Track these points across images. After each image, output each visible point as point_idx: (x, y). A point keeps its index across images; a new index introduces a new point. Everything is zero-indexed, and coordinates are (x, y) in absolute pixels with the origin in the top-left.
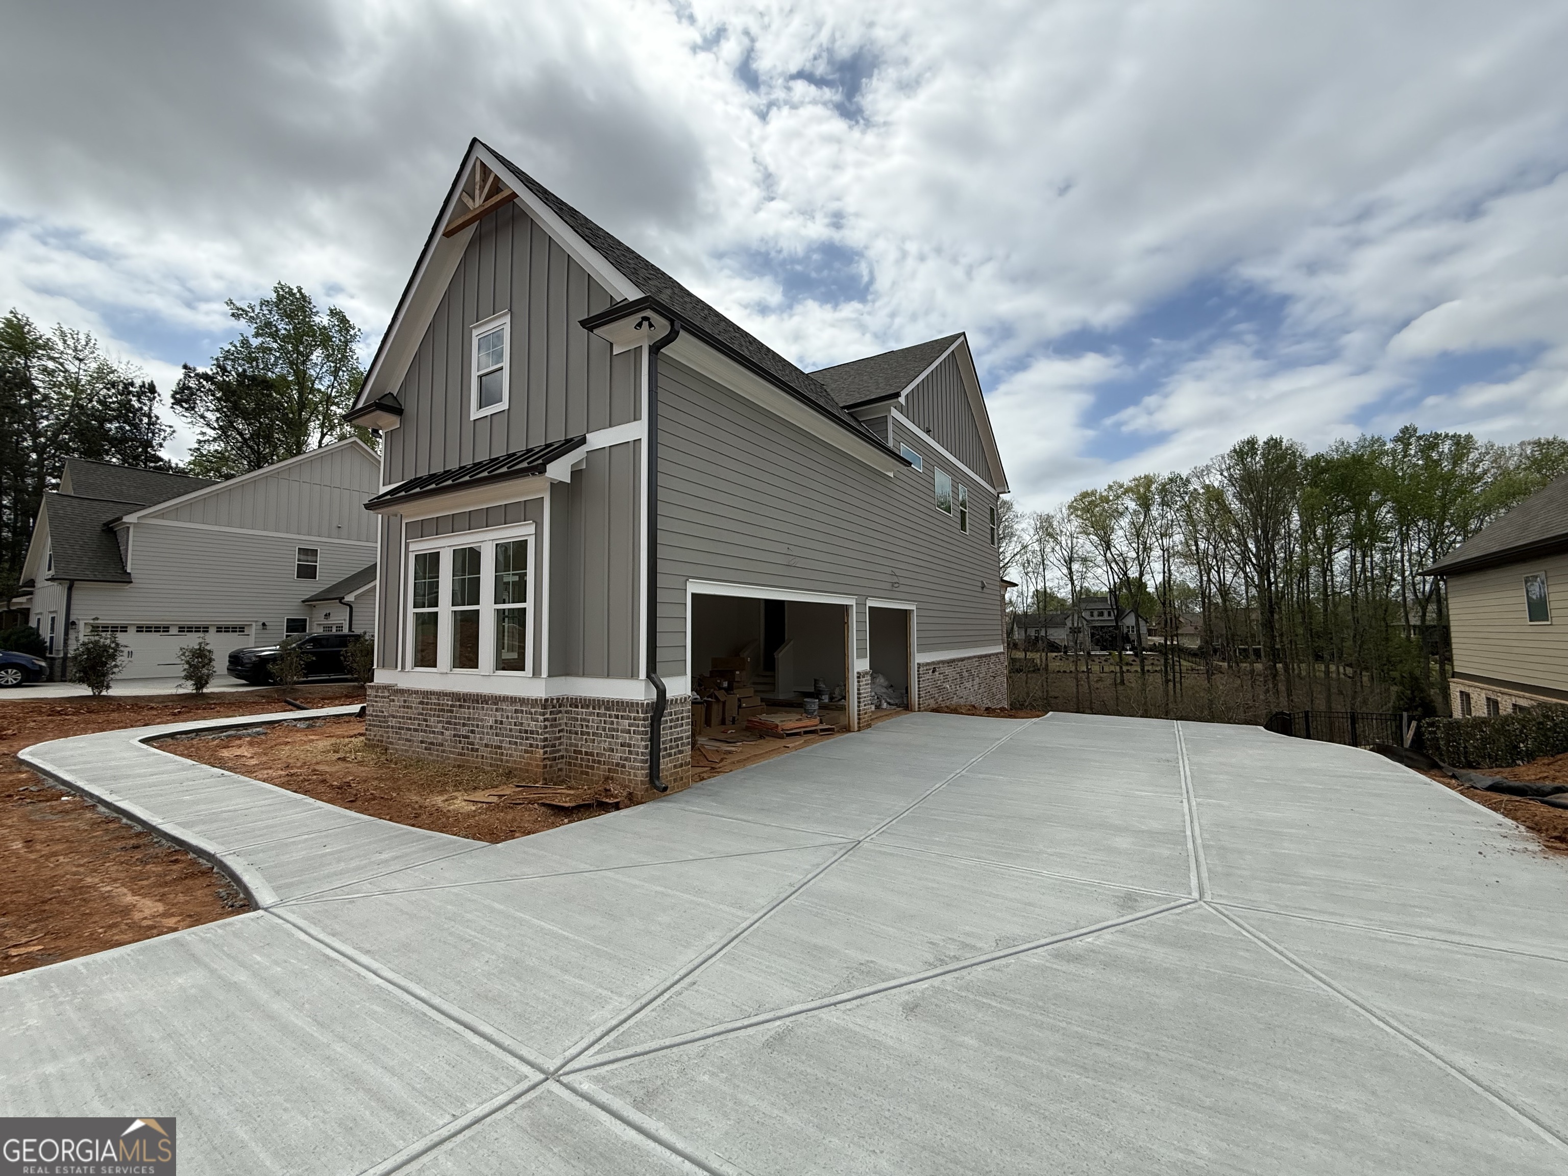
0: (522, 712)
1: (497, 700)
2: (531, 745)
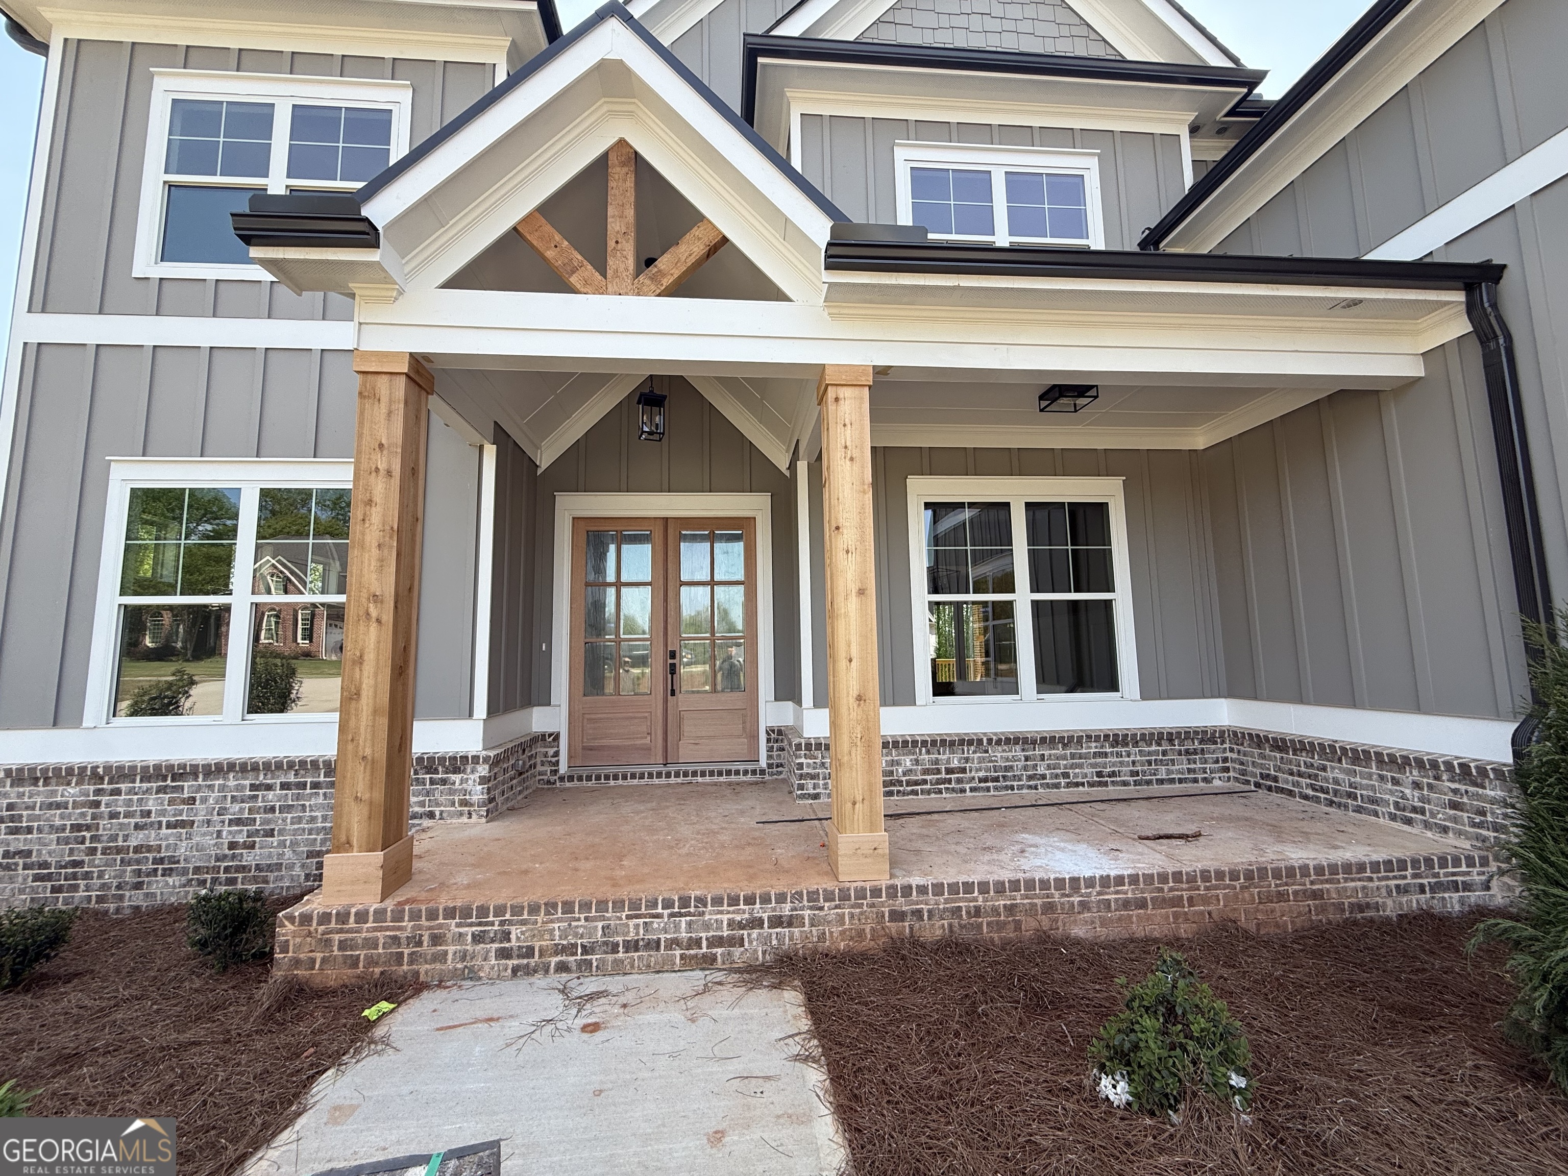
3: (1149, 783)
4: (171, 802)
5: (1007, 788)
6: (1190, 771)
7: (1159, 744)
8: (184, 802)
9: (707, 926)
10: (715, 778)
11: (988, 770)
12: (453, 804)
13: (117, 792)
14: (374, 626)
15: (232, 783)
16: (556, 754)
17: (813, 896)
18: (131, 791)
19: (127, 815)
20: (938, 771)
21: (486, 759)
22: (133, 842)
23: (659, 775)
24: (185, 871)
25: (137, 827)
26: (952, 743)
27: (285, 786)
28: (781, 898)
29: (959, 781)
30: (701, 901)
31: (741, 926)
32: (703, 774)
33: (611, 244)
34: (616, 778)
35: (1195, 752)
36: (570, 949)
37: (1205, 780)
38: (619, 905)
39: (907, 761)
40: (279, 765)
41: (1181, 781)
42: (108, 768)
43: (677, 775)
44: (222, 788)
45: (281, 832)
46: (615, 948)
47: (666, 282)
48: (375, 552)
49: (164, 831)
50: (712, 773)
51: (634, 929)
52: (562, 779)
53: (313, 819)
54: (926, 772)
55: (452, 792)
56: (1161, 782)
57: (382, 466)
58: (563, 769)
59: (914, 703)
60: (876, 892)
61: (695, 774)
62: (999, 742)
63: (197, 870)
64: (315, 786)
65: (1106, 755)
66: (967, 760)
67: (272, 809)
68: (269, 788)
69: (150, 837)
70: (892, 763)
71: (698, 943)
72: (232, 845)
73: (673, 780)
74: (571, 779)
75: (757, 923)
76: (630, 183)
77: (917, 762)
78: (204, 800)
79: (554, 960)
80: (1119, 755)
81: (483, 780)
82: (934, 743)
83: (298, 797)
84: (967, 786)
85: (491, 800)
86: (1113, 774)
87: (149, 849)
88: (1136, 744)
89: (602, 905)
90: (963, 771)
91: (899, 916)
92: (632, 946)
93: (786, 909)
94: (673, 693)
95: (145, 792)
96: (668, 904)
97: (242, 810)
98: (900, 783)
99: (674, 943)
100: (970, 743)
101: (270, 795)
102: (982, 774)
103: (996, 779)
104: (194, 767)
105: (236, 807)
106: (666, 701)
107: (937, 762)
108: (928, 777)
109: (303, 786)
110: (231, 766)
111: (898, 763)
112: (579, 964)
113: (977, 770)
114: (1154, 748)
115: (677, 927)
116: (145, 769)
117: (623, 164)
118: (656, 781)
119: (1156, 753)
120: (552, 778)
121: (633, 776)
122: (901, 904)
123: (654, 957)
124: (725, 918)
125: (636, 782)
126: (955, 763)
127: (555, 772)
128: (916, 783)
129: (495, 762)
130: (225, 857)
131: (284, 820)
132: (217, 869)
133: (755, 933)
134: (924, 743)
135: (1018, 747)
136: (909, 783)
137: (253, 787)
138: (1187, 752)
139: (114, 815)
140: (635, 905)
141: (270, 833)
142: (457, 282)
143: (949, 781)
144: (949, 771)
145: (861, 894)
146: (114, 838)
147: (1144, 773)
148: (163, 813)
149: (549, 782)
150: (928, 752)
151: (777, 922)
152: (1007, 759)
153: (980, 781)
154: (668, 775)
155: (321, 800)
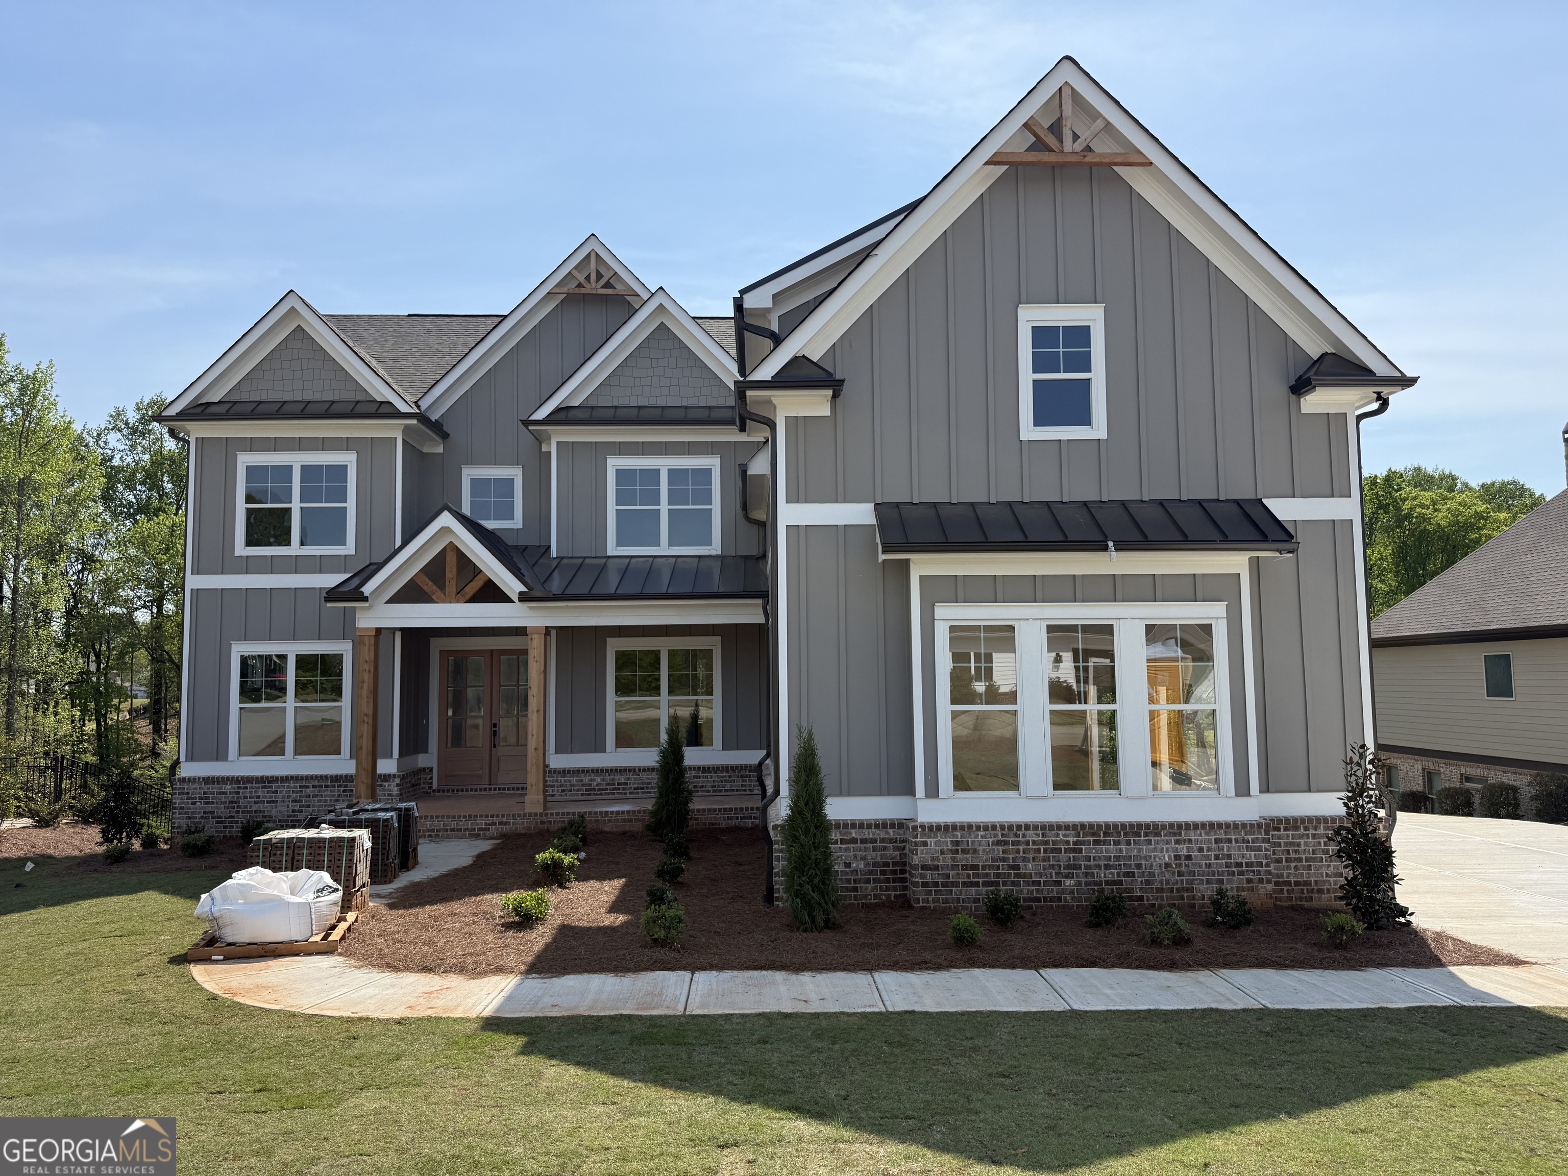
0: (1230, 841)
1: (1177, 829)
2: (1249, 881)
3: (720, 791)
4: (268, 792)
5: (648, 792)
6: (742, 786)
7: (727, 772)
8: (273, 792)
9: (477, 824)
10: (515, 792)
11: (639, 784)
12: (385, 795)
13: (246, 788)
14: (366, 725)
15: (292, 785)
16: (431, 778)
17: (514, 816)
18: (252, 788)
19: (251, 797)
20: (614, 784)
21: (399, 776)
22: (254, 809)
23: (485, 790)
24: (275, 821)
25: (255, 802)
26: (621, 771)
27: (314, 787)
28: (503, 816)
29: (624, 789)
30: (476, 816)
31: (489, 825)
32: (509, 789)
33: (447, 583)
34: (462, 791)
35: (746, 776)
36: (433, 830)
37: (750, 790)
38: (448, 817)
39: (599, 780)
40: (312, 777)
41: (737, 790)
42: (242, 778)
43: (495, 789)
44: (288, 787)
45: (313, 806)
46: (447, 831)
47: (468, 596)
48: (365, 699)
49: (266, 804)
50: (513, 789)
51: (453, 825)
52: (434, 791)
53: (326, 801)
54: (608, 784)
55: (384, 790)
56: (727, 791)
57: (367, 669)
58: (435, 786)
59: (605, 751)
60: (536, 814)
61: (504, 789)
62: (644, 770)
63: (280, 821)
64: (327, 786)
65: (699, 777)
66: (628, 779)
67: (309, 796)
68: (307, 787)
69: (260, 807)
70: (592, 780)
71: (474, 829)
72: (293, 811)
73: (492, 792)
74: (439, 791)
75: (495, 824)
76: (454, 558)
77: (603, 780)
78: (281, 792)
79: (427, 834)
80: (707, 777)
81: (398, 785)
82: (611, 770)
83: (319, 791)
84: (628, 792)
85: (401, 794)
86: (702, 787)
87: (260, 812)
88: (715, 772)
89: (443, 817)
90: (626, 784)
91: (542, 823)
92: (453, 830)
93: (504, 820)
94: (495, 746)
95: (258, 788)
96: (465, 817)
97: (297, 796)
98: (595, 790)
99: (466, 830)
100: (630, 770)
101: (308, 790)
102: (635, 786)
103: (643, 788)
104: (277, 778)
105: (294, 795)
106: (491, 750)
107: (613, 780)
108: (609, 787)
109: (321, 786)
110: (292, 777)
111: (594, 780)
112: (436, 835)
113: (633, 784)
114: (724, 774)
115: (468, 824)
116: (257, 778)
117: (452, 551)
118: (484, 793)
119: (726, 777)
120: (429, 791)
121: (472, 790)
122: (544, 818)
123: (460, 834)
124: (484, 822)
125: (473, 793)
126: (623, 780)
127: (431, 788)
128: (603, 790)
129: (403, 778)
130: (290, 816)
131: (314, 801)
132: (288, 821)
133: (494, 827)
134: (607, 771)
135: (654, 773)
136: (599, 790)
137: (301, 787)
138: (742, 776)
139: (245, 798)
140: (454, 817)
141: (309, 806)
142: (390, 601)
143: (619, 789)
144: (619, 784)
145: (530, 815)
146: (246, 807)
147: (719, 786)
148: (263, 797)
149: (427, 793)
150: (609, 775)
151: (501, 823)
152: (649, 779)
153: (635, 789)
154: (490, 790)
155: (329, 793)
